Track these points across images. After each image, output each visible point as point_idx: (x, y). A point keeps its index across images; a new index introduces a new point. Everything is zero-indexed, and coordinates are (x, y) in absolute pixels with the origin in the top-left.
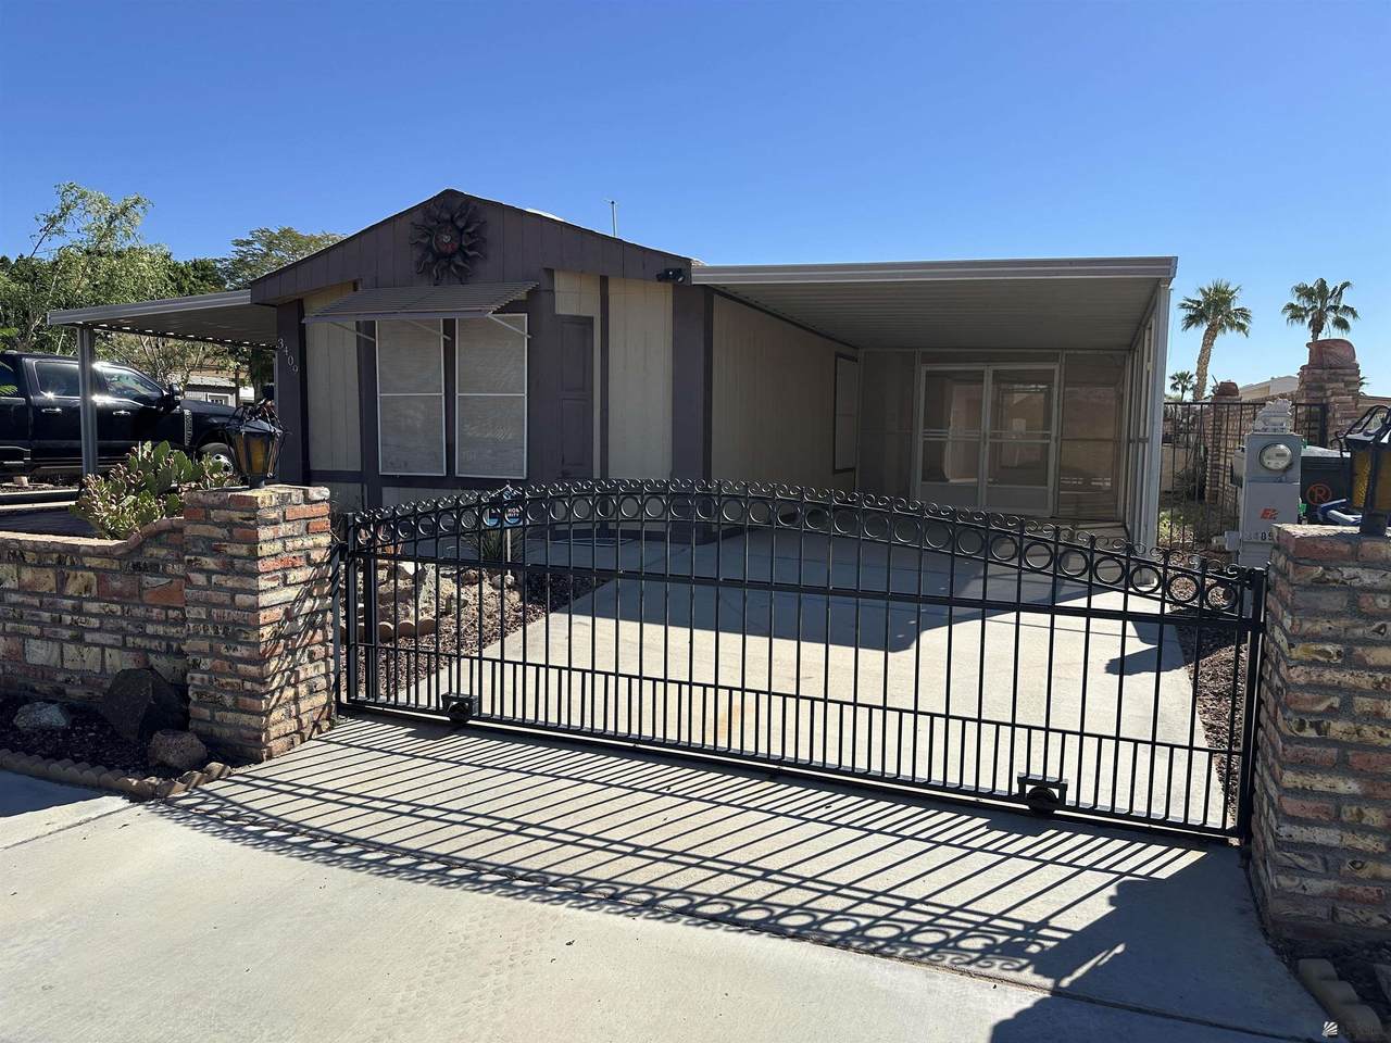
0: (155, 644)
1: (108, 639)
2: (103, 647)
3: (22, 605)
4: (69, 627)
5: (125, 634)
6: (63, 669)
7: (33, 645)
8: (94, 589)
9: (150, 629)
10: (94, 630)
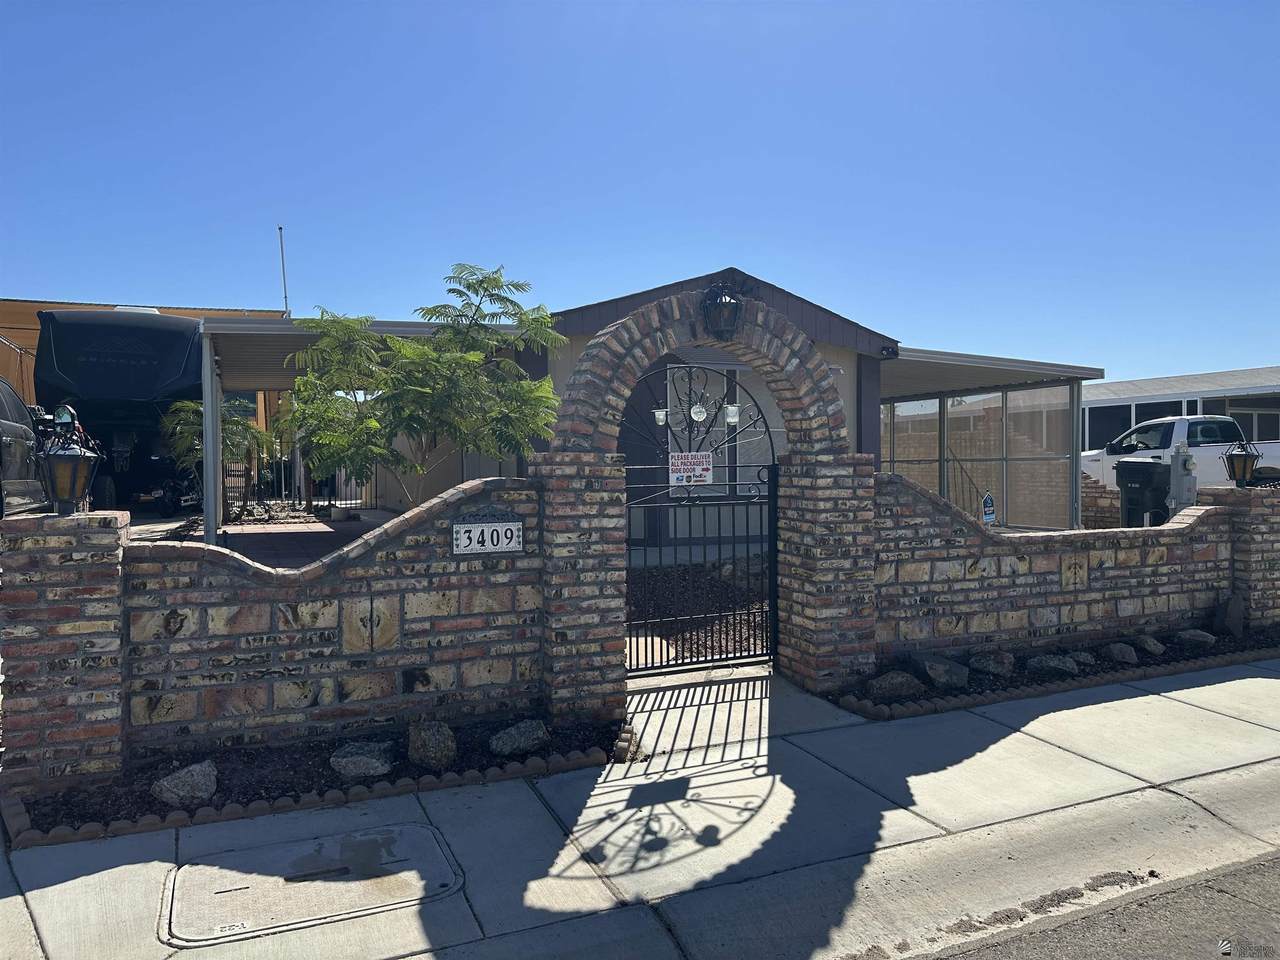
0: (1199, 585)
1: (1173, 588)
2: (1168, 594)
3: (1118, 577)
4: (1149, 585)
5: (1182, 582)
6: (1144, 615)
7: (1123, 604)
8: (1165, 559)
9: (1197, 577)
10: (1164, 584)
